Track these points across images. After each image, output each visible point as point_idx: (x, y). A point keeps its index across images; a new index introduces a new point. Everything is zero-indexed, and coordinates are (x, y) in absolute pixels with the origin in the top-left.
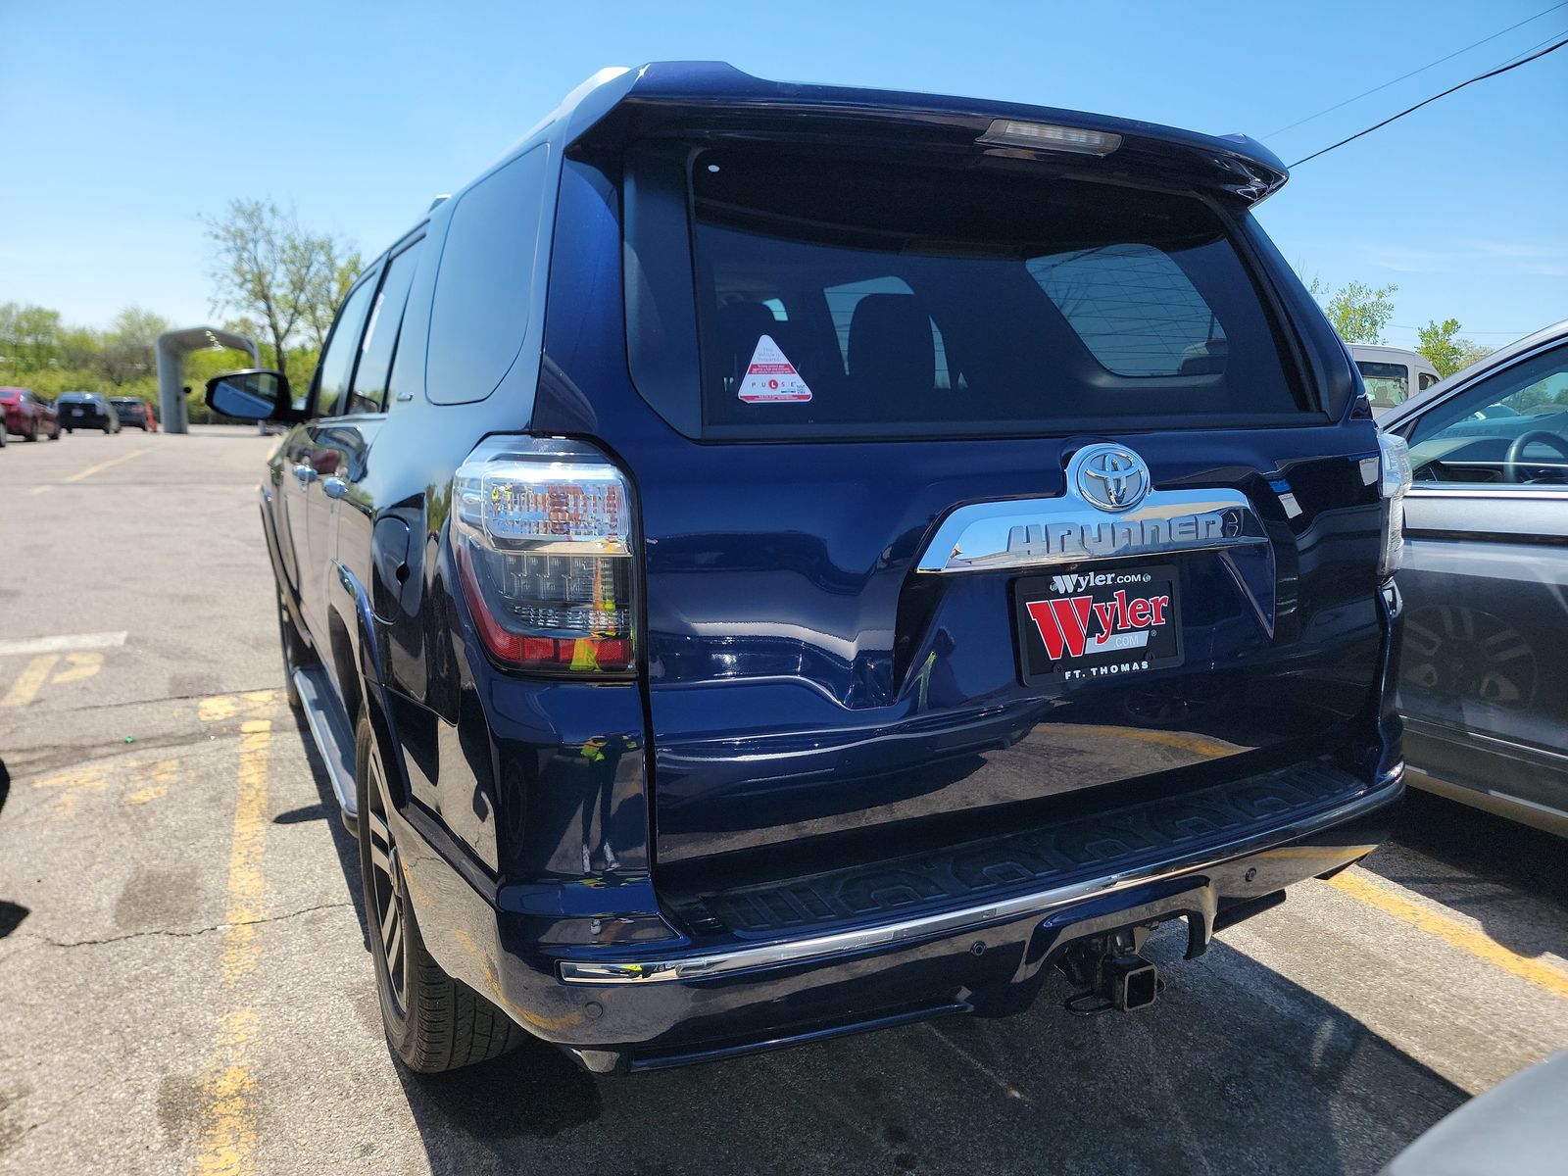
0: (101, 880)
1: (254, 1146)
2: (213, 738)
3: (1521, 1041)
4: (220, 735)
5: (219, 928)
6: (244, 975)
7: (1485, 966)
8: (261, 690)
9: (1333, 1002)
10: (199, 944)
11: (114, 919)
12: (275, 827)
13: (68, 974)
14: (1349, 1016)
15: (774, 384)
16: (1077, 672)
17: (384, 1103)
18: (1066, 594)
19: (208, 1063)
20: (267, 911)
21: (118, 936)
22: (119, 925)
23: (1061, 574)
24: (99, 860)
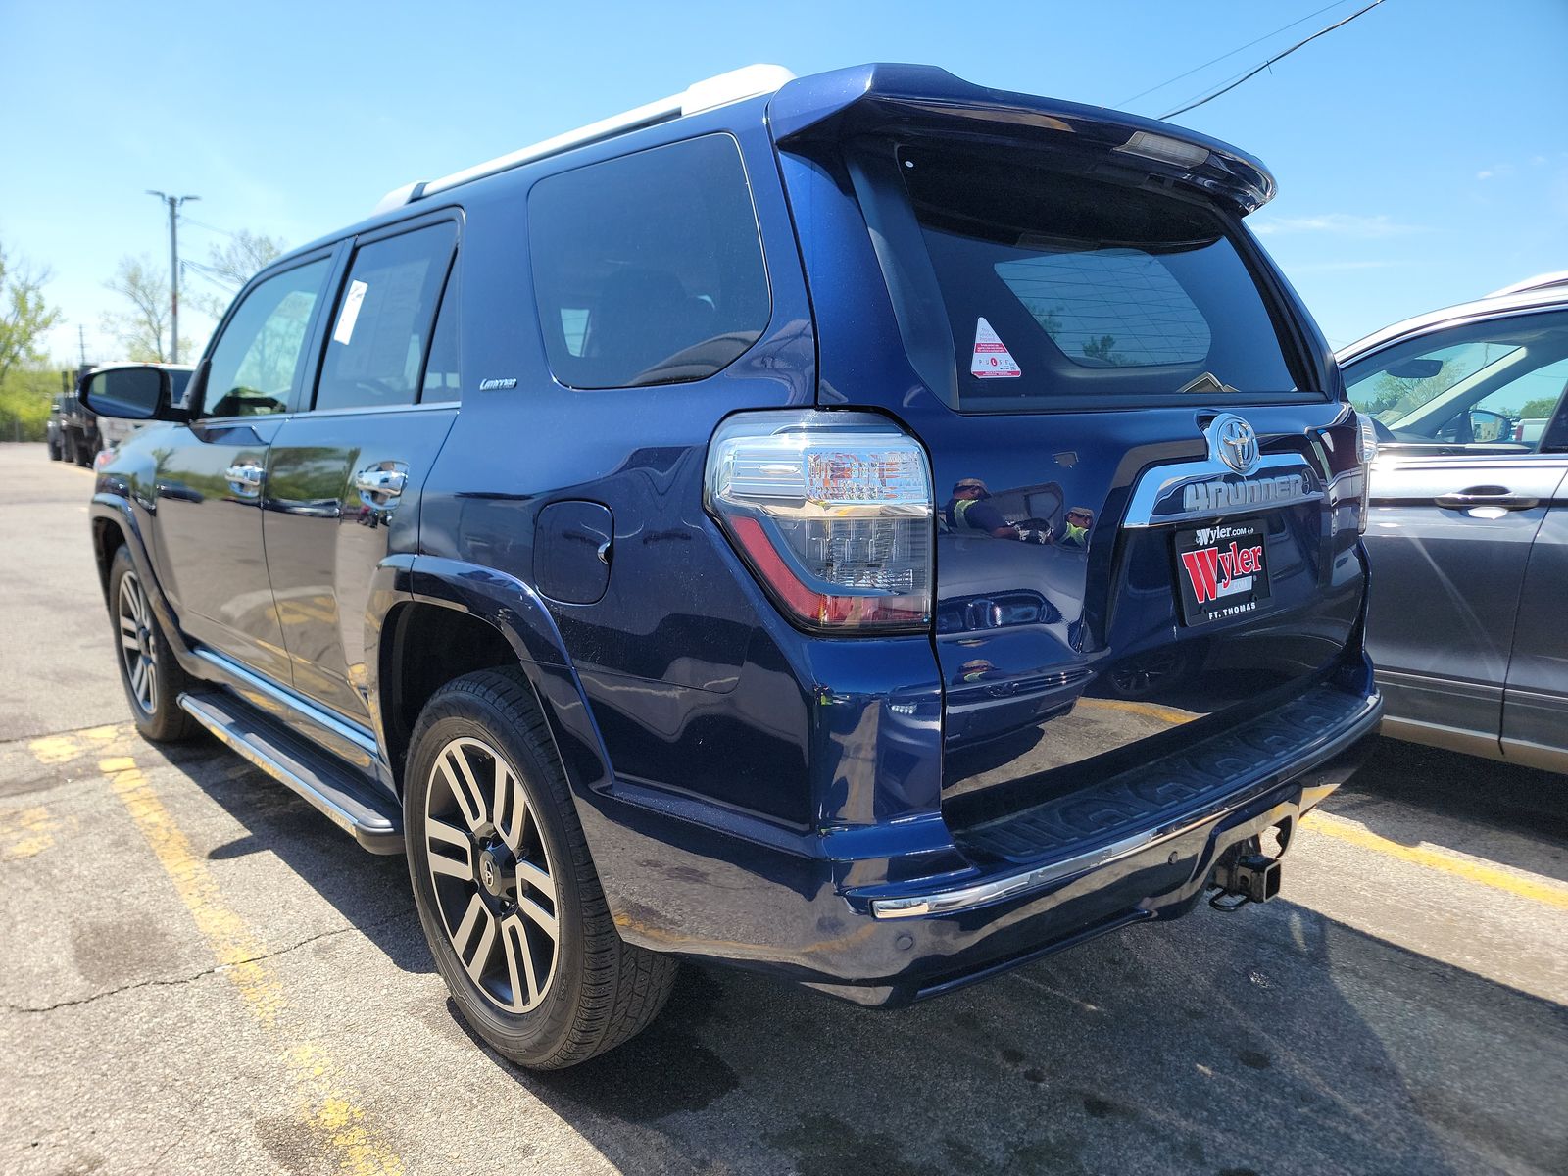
0: (36, 939)
1: (402, 1168)
2: (69, 781)
3: (1439, 911)
4: (77, 778)
5: (216, 970)
6: (279, 1012)
7: (1385, 857)
8: (98, 727)
9: (1289, 899)
10: (205, 989)
11: (82, 977)
12: (214, 863)
13: (65, 1038)
14: (1306, 908)
15: (994, 361)
16: (1216, 613)
17: (517, 1106)
18: (1204, 547)
19: (298, 1100)
20: (264, 947)
21: (99, 993)
22: (92, 981)
23: (1201, 528)
24: (19, 918)
